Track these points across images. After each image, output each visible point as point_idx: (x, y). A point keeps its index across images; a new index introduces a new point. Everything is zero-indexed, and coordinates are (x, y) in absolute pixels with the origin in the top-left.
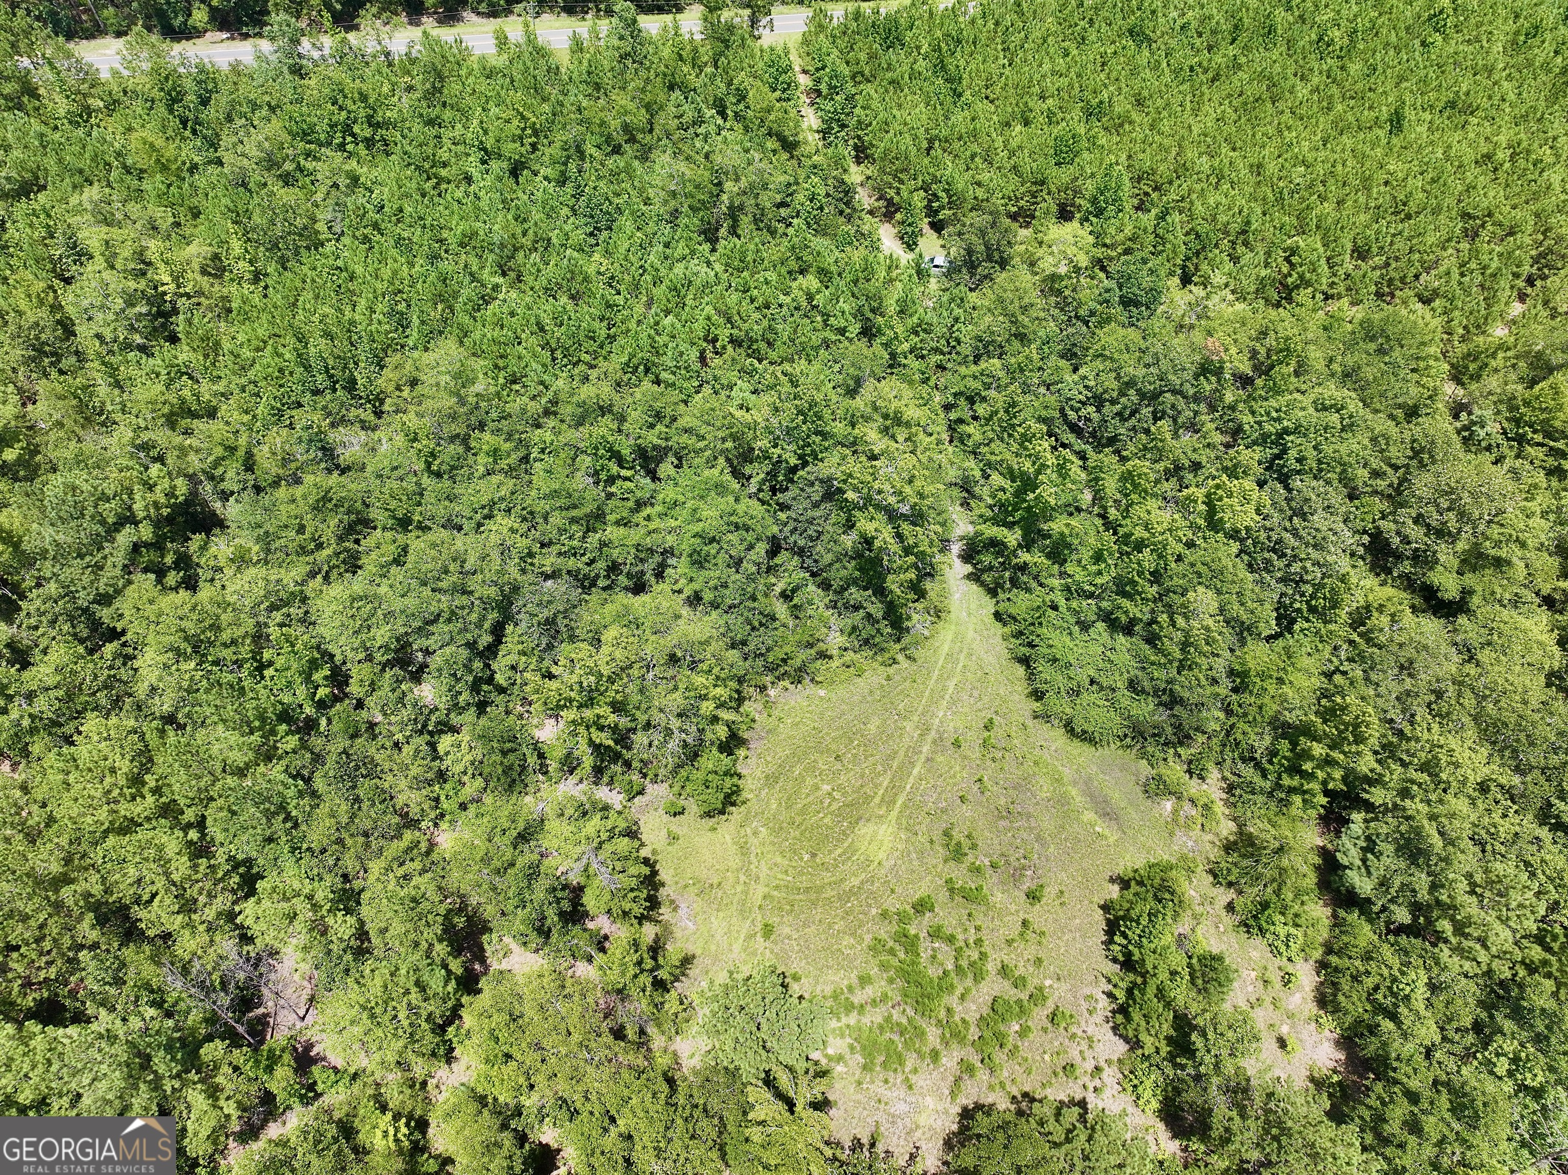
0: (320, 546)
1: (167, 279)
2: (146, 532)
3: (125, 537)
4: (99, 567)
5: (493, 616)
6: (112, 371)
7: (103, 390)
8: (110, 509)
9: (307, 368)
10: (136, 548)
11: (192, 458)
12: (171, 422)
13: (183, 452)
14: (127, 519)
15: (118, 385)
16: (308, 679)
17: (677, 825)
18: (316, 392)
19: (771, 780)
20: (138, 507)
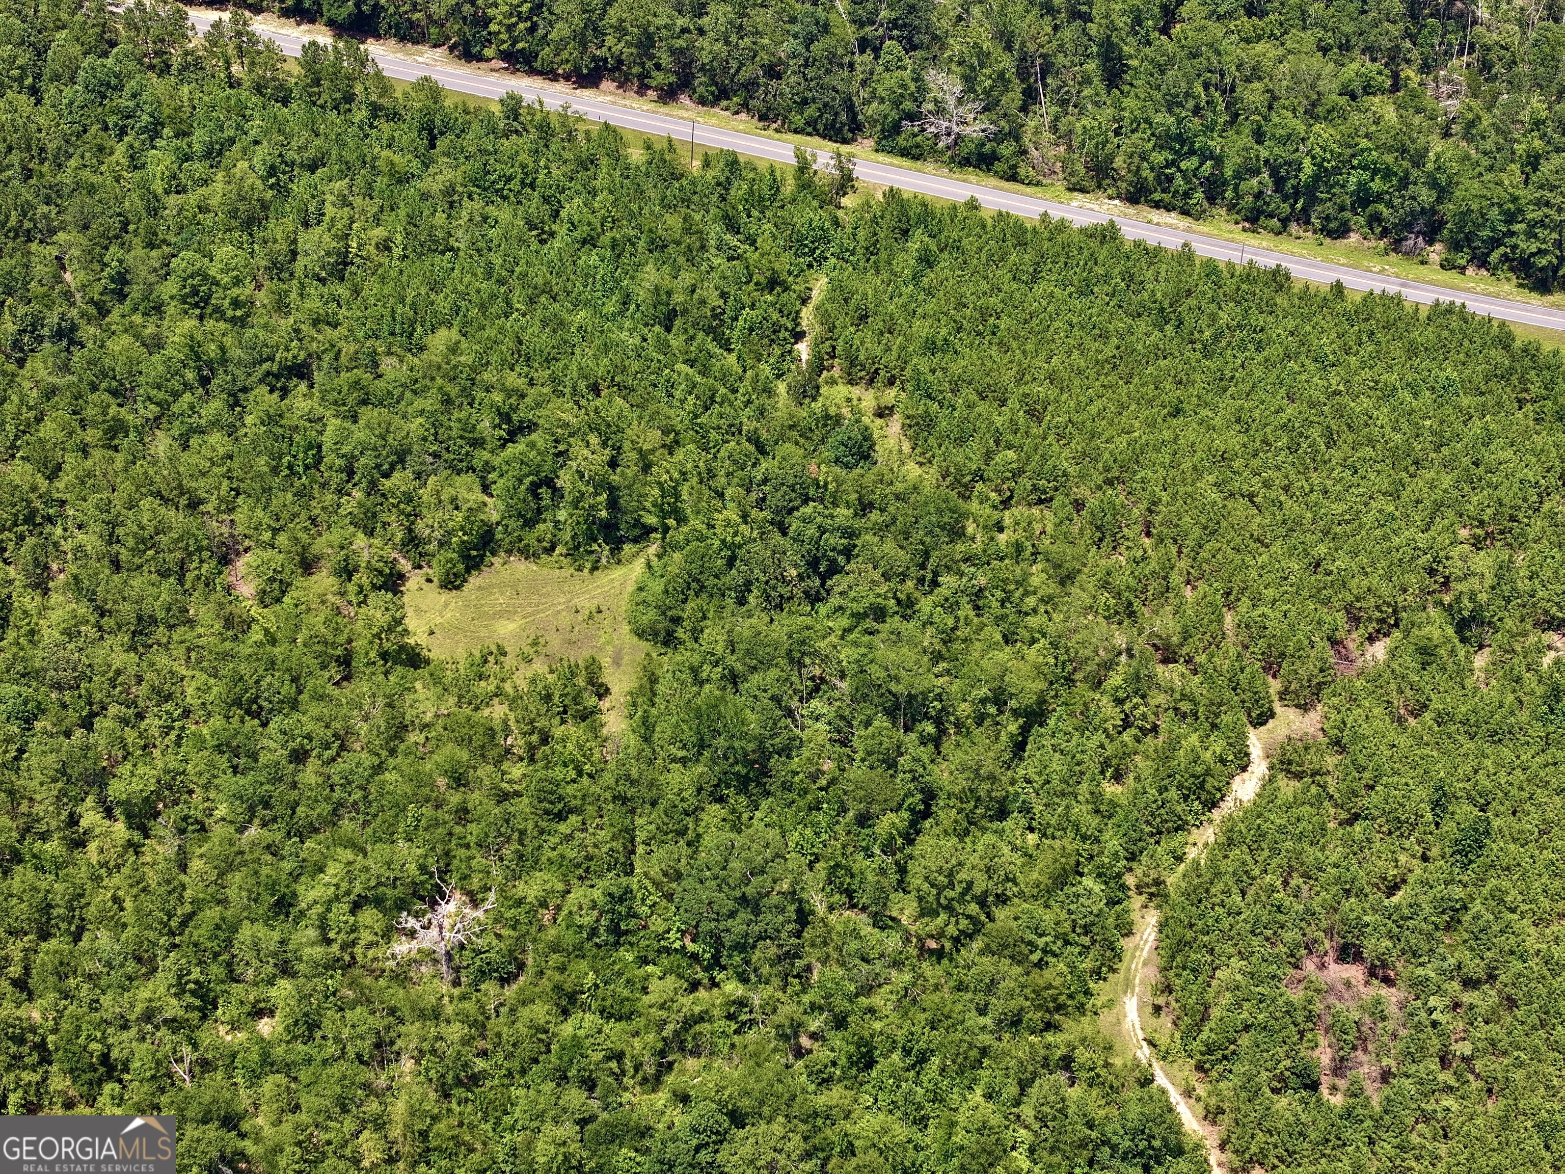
0: (344, 404)
1: (355, 245)
2: (275, 368)
3: (266, 366)
4: (250, 375)
5: (393, 458)
6: (303, 286)
7: (294, 295)
8: (266, 351)
9: (394, 319)
10: (268, 373)
11: (314, 345)
12: (316, 323)
13: (313, 339)
14: (271, 359)
15: (301, 295)
16: (305, 453)
17: (426, 586)
18: (393, 334)
19: (480, 588)
20: (278, 356)
